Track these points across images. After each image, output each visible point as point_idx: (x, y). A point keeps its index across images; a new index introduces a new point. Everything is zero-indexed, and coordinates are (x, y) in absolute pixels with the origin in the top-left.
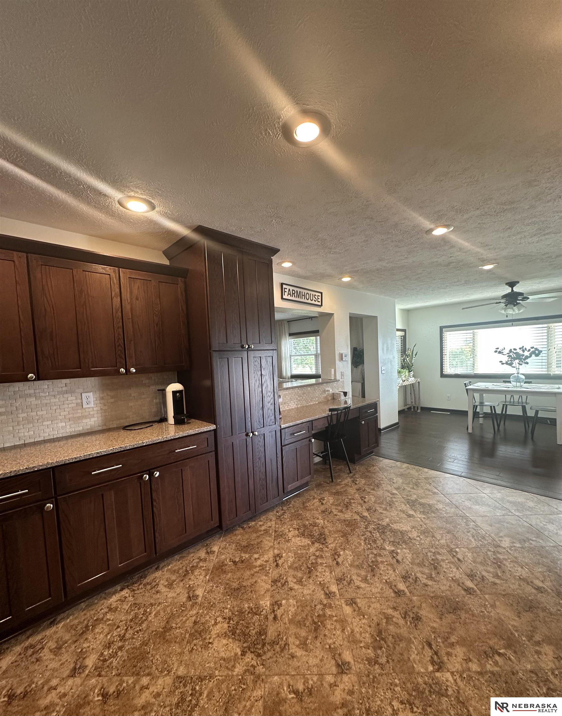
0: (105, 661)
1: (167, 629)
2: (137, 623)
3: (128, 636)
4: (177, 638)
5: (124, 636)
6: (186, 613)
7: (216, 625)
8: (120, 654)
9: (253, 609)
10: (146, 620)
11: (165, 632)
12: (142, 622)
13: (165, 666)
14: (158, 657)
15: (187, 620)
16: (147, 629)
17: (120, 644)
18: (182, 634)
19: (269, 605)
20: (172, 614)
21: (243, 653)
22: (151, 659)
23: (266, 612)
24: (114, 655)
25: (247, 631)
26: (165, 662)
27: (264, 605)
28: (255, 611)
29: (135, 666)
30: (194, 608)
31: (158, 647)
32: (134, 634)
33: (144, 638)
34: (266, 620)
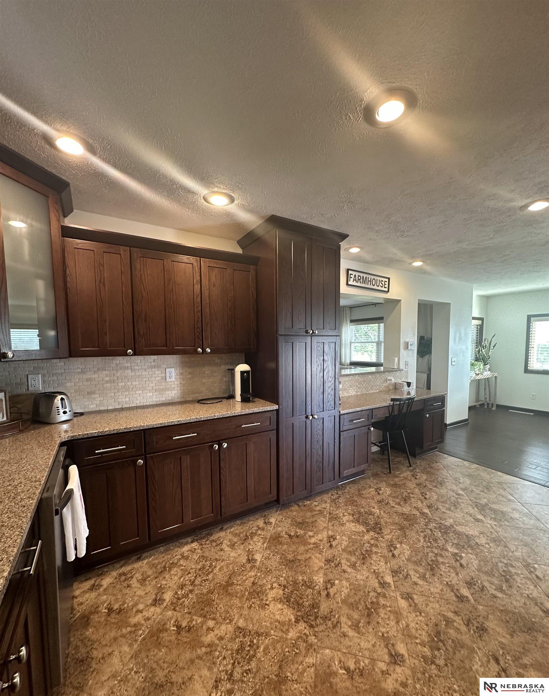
0: (179, 599)
1: (229, 584)
2: (204, 573)
3: (197, 582)
4: (238, 593)
5: (194, 582)
6: (246, 573)
7: (272, 589)
8: (190, 596)
9: (307, 583)
10: (212, 572)
11: (228, 586)
12: (209, 574)
13: (228, 615)
14: (221, 606)
15: (246, 579)
16: (213, 580)
17: (191, 588)
18: (242, 591)
19: (322, 582)
20: (234, 571)
21: (297, 621)
22: (216, 606)
23: (320, 588)
24: (186, 596)
25: (301, 601)
26: (227, 612)
27: (318, 581)
28: (308, 585)
29: (202, 609)
30: (253, 570)
31: (221, 597)
32: (202, 581)
33: (210, 587)
34: (319, 595)
